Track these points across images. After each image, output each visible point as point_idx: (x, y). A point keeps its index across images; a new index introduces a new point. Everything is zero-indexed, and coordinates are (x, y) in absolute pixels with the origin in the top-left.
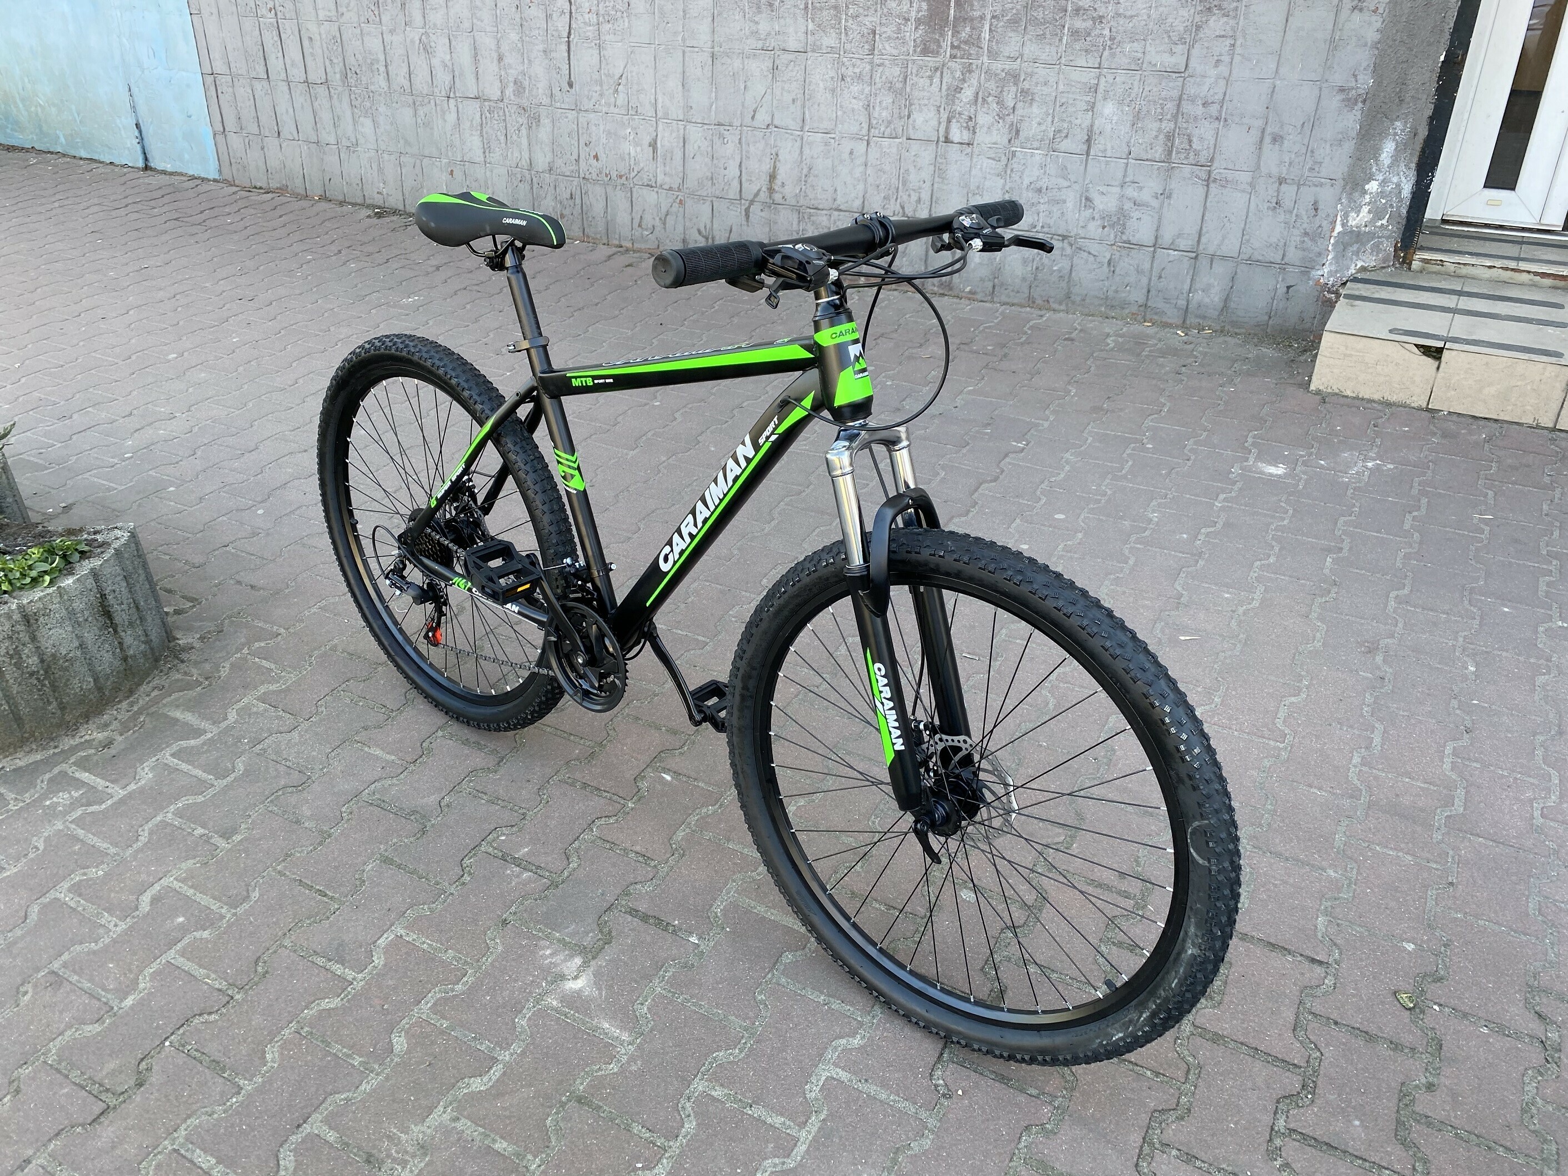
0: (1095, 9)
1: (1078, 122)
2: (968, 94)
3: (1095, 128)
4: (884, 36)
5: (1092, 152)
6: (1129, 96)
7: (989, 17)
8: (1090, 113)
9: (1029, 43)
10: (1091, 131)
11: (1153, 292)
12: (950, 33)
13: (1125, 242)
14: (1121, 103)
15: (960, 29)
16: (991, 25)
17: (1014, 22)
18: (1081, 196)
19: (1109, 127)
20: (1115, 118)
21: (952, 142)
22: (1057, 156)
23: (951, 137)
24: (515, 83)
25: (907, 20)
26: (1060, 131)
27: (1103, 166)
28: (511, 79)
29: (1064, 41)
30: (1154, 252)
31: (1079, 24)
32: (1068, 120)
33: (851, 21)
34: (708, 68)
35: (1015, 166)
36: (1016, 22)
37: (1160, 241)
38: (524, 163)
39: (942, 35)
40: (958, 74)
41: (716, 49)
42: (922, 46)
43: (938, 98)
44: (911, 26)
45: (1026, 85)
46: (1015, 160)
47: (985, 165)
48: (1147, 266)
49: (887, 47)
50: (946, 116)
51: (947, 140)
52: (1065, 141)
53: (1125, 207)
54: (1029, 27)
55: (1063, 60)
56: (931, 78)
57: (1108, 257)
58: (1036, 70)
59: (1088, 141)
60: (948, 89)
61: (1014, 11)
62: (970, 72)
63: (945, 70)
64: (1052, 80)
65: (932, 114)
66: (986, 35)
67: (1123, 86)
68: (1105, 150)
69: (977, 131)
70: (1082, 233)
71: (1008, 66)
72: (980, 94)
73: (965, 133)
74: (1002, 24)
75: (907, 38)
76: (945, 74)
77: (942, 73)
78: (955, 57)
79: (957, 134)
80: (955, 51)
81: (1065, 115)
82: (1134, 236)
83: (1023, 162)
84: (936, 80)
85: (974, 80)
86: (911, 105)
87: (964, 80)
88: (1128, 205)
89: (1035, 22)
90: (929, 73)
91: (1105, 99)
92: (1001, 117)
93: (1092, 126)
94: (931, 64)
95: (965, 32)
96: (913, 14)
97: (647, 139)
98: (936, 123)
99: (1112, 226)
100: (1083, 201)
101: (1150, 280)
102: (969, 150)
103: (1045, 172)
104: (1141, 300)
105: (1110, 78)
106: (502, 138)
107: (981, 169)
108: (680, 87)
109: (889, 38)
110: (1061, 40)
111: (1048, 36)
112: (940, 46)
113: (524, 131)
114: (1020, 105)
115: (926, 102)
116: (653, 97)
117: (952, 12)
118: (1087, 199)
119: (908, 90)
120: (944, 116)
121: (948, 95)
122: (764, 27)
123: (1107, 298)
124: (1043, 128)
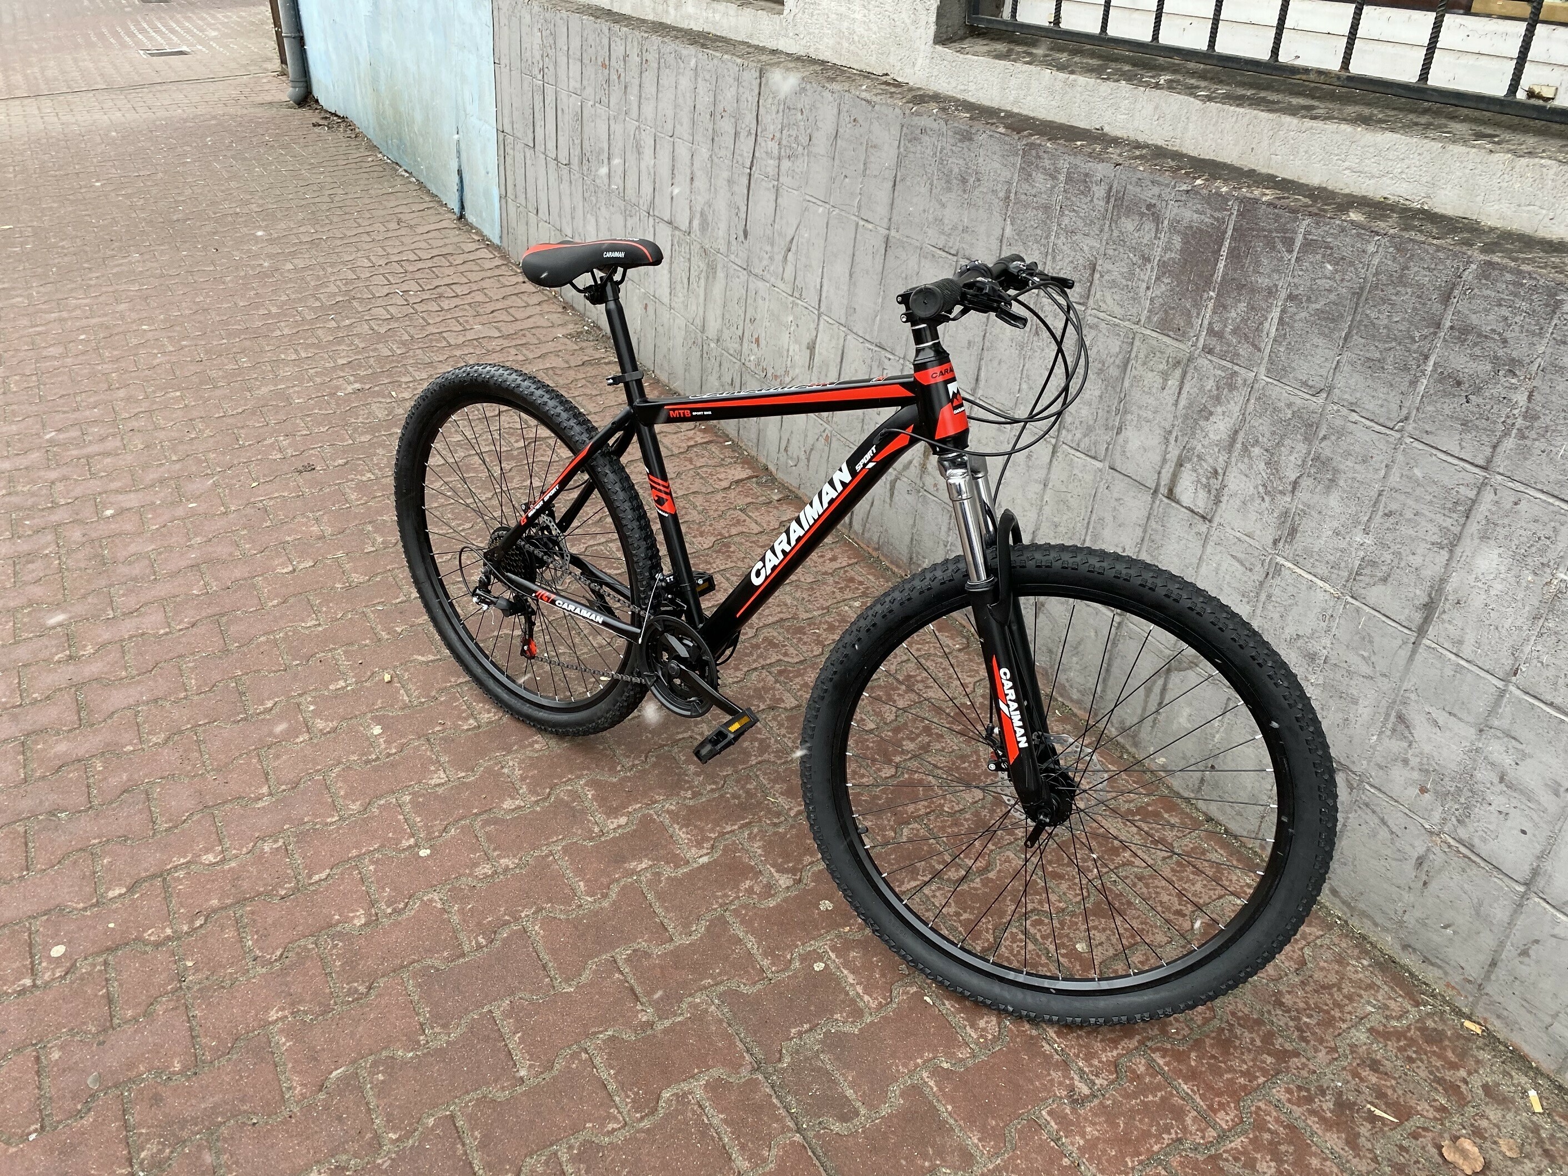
0: (1505, 341)
1: (1416, 561)
2: (1219, 427)
3: (1449, 588)
4: (1106, 277)
5: (1431, 632)
6: (1543, 551)
7: (1283, 294)
8: (1445, 554)
9: (1346, 368)
10: (1440, 590)
11: (1501, 972)
12: (1211, 305)
13: (1460, 841)
14: (1520, 559)
15: (1229, 302)
16: (1283, 311)
17: (1328, 318)
18: (1390, 707)
19: (1477, 601)
20: (1498, 587)
21: (1178, 502)
22: (1358, 610)
23: (1178, 490)
24: (702, 214)
25: (1147, 259)
26: (1373, 564)
27: (1449, 672)
28: (699, 209)
29: (1421, 388)
30: (1524, 896)
31: (1460, 362)
32: (1395, 548)
33: (1063, 238)
34: (879, 258)
35: (1277, 592)
36: (1333, 321)
37: (1541, 882)
38: (698, 322)
39: (1196, 305)
40: (1210, 384)
41: (893, 233)
42: (1161, 315)
43: (1170, 417)
44: (1149, 273)
45: (1326, 449)
46: (1277, 581)
47: (1224, 566)
48: (1500, 913)
49: (1109, 300)
50: (1177, 452)
51: (1171, 495)
52: (1380, 588)
53: (1478, 775)
54: (1356, 339)
55: (1410, 427)
56: (1165, 376)
57: (1421, 850)
58: (1351, 427)
59: (1429, 608)
60: (1190, 406)
61: (1333, 297)
62: (1232, 387)
63: (1191, 370)
64: (1379, 459)
65: (1155, 440)
66: (1271, 327)
67: (1533, 526)
68: (1461, 642)
69: (1224, 499)
70: (1376, 776)
71: (1301, 399)
72: (1241, 435)
73: (1202, 494)
74: (1303, 315)
75: (1142, 294)
76: (1189, 376)
77: (1184, 374)
78: (1210, 352)
79: (1187, 490)
80: (1213, 342)
81: (1389, 536)
82: (1484, 841)
83: (1291, 589)
84: (1173, 383)
85: (1234, 405)
86: (1126, 412)
87: (1218, 399)
88: (1484, 775)
89: (1371, 331)
90: (1163, 367)
91: (1484, 537)
92: (1269, 492)
93: (1443, 581)
94: (1169, 351)
95: (1237, 311)
96: (1157, 253)
97: (806, 339)
98: (1157, 458)
99: (1443, 796)
100: (1393, 718)
101: (1502, 944)
102: (1203, 528)
103: (1328, 630)
104: (1474, 972)
105: (1508, 499)
106: (686, 281)
107: (1217, 571)
108: (847, 275)
109: (1114, 283)
110: (1414, 383)
111: (1390, 368)
112: (1189, 324)
113: (702, 282)
114: (1306, 482)
115: (1150, 415)
116: (819, 280)
117: (1221, 265)
118: (1401, 718)
119: (1126, 384)
120: (1174, 453)
121: (1186, 417)
122: (951, 215)
123: (1401, 923)
124: (1343, 544)
